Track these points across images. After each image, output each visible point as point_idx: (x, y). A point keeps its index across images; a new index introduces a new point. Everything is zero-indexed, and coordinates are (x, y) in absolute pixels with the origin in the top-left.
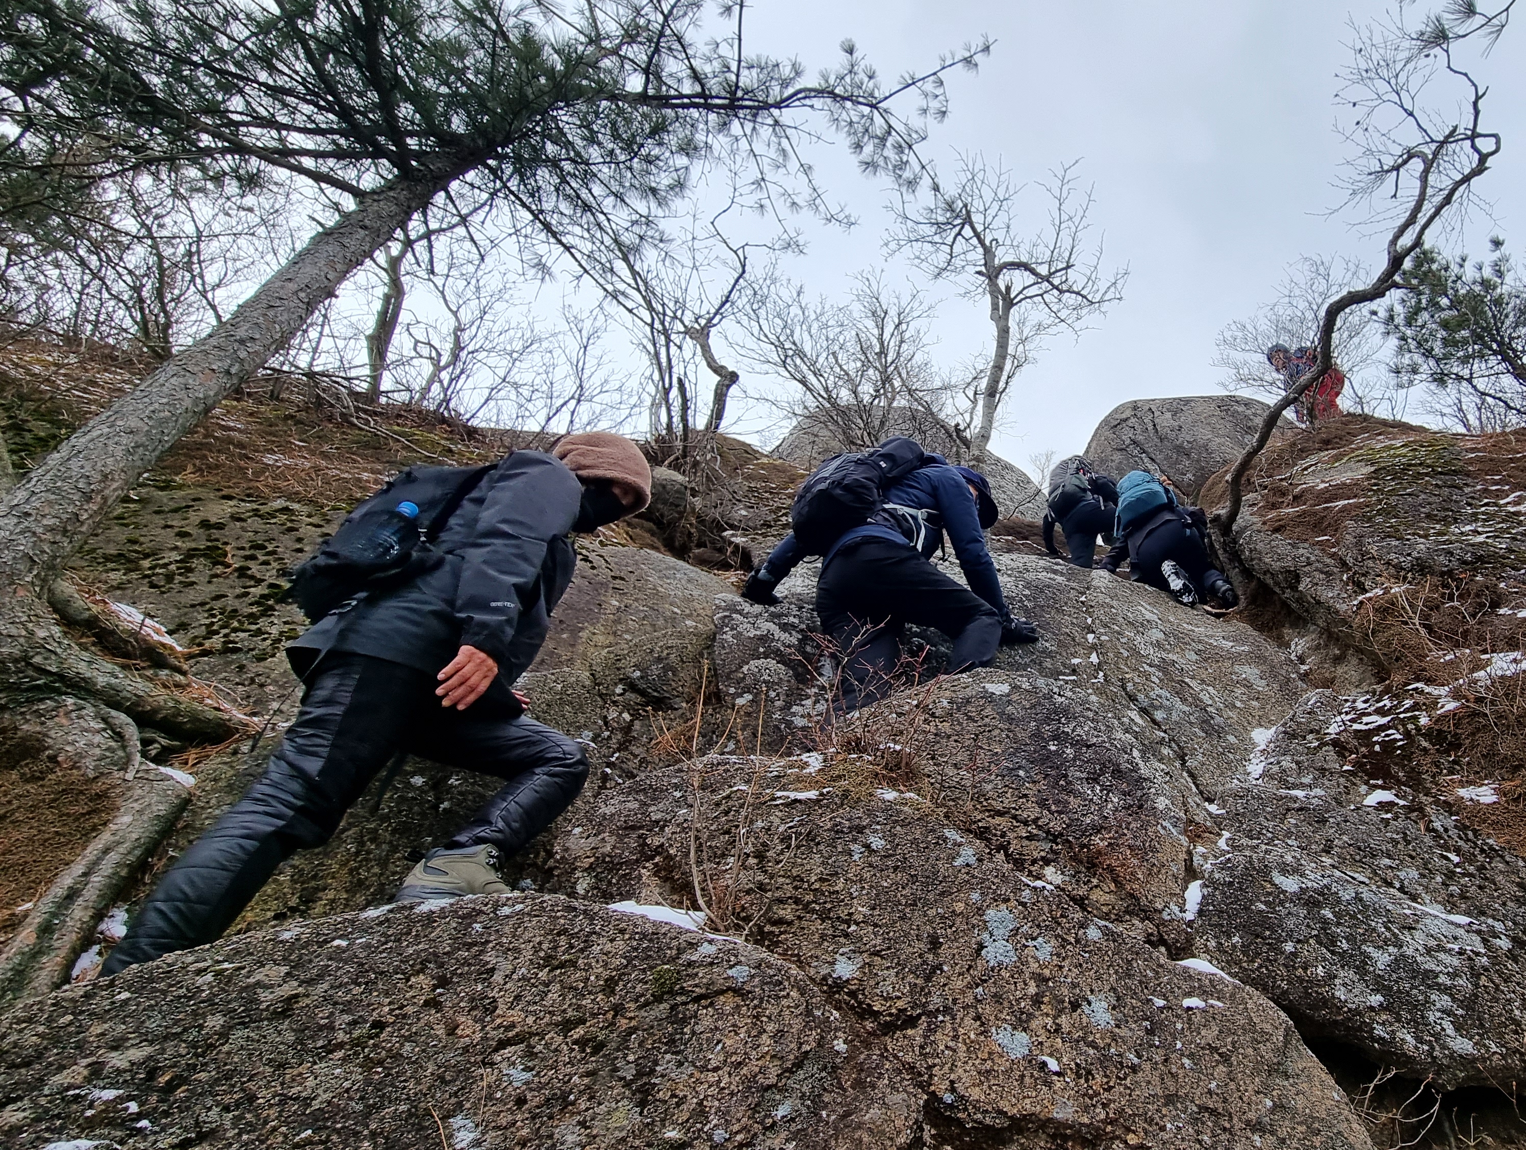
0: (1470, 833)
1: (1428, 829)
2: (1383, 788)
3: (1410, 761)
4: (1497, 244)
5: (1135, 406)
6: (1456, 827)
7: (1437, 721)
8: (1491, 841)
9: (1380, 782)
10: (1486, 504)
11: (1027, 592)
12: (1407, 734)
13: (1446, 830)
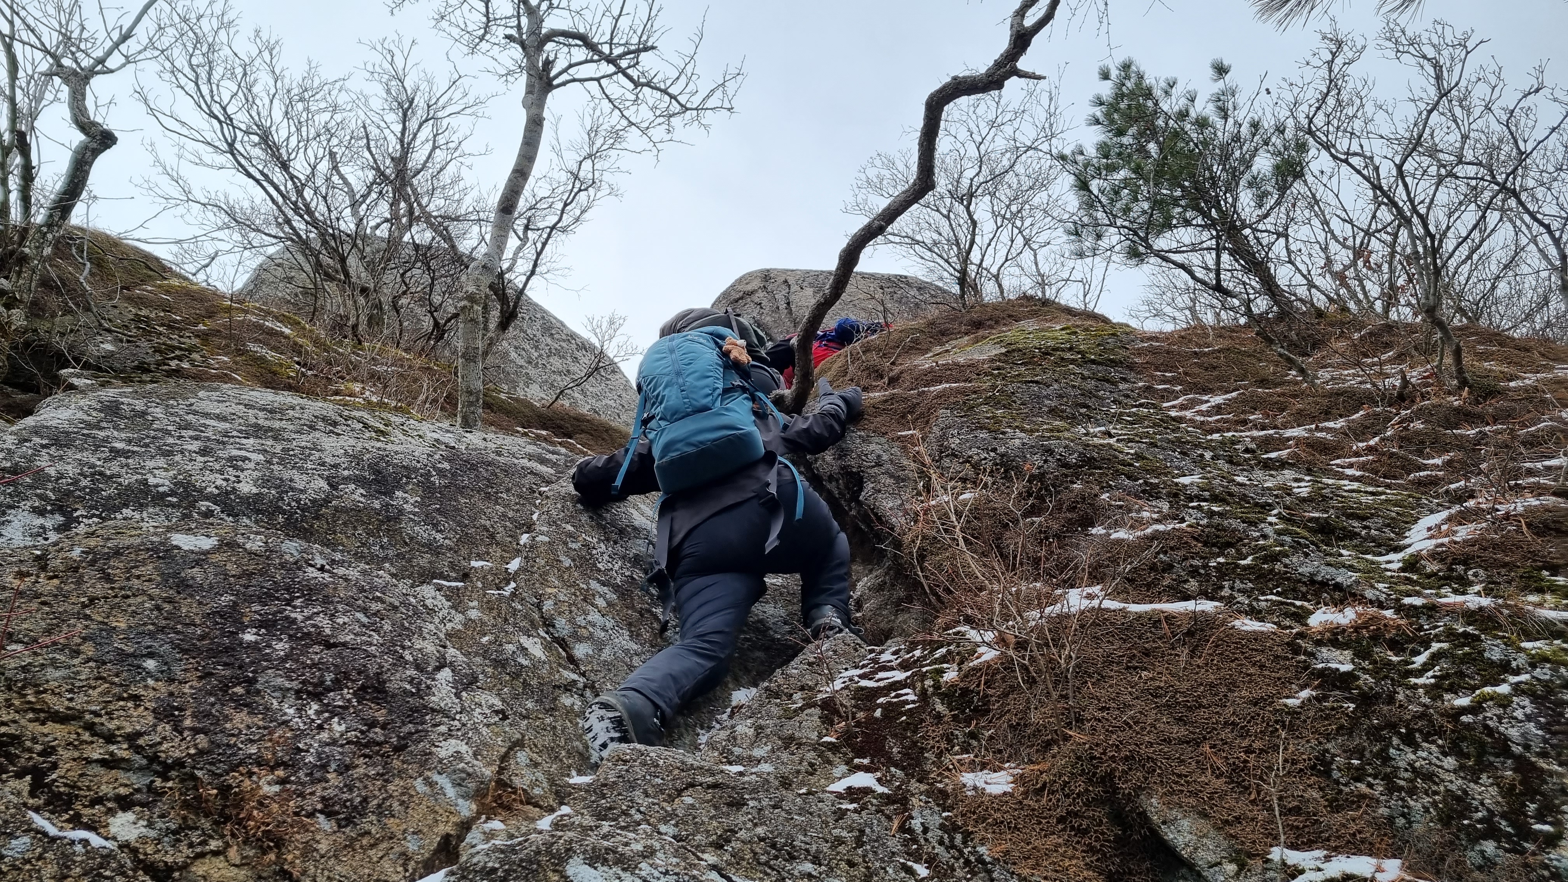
0: (959, 838)
1: (902, 829)
2: (867, 769)
3: (915, 732)
4: (1221, 70)
5: (766, 276)
6: (942, 827)
7: (966, 676)
8: (982, 850)
9: (866, 761)
10: (1141, 405)
11: (446, 465)
12: (923, 696)
13: (926, 830)
